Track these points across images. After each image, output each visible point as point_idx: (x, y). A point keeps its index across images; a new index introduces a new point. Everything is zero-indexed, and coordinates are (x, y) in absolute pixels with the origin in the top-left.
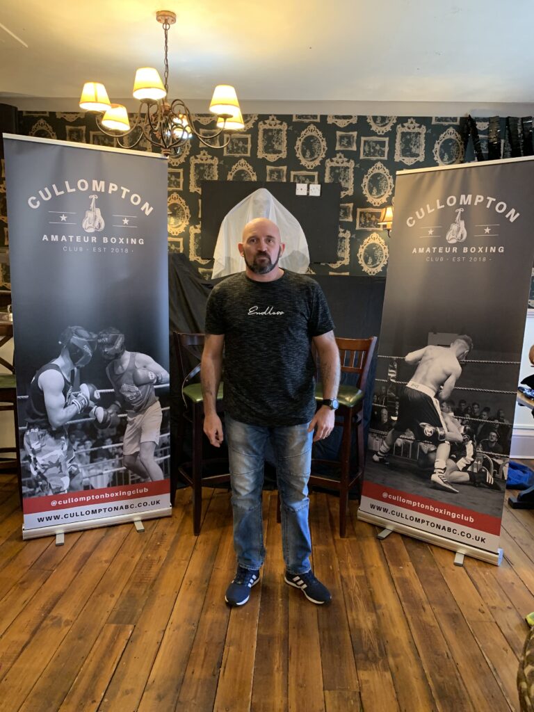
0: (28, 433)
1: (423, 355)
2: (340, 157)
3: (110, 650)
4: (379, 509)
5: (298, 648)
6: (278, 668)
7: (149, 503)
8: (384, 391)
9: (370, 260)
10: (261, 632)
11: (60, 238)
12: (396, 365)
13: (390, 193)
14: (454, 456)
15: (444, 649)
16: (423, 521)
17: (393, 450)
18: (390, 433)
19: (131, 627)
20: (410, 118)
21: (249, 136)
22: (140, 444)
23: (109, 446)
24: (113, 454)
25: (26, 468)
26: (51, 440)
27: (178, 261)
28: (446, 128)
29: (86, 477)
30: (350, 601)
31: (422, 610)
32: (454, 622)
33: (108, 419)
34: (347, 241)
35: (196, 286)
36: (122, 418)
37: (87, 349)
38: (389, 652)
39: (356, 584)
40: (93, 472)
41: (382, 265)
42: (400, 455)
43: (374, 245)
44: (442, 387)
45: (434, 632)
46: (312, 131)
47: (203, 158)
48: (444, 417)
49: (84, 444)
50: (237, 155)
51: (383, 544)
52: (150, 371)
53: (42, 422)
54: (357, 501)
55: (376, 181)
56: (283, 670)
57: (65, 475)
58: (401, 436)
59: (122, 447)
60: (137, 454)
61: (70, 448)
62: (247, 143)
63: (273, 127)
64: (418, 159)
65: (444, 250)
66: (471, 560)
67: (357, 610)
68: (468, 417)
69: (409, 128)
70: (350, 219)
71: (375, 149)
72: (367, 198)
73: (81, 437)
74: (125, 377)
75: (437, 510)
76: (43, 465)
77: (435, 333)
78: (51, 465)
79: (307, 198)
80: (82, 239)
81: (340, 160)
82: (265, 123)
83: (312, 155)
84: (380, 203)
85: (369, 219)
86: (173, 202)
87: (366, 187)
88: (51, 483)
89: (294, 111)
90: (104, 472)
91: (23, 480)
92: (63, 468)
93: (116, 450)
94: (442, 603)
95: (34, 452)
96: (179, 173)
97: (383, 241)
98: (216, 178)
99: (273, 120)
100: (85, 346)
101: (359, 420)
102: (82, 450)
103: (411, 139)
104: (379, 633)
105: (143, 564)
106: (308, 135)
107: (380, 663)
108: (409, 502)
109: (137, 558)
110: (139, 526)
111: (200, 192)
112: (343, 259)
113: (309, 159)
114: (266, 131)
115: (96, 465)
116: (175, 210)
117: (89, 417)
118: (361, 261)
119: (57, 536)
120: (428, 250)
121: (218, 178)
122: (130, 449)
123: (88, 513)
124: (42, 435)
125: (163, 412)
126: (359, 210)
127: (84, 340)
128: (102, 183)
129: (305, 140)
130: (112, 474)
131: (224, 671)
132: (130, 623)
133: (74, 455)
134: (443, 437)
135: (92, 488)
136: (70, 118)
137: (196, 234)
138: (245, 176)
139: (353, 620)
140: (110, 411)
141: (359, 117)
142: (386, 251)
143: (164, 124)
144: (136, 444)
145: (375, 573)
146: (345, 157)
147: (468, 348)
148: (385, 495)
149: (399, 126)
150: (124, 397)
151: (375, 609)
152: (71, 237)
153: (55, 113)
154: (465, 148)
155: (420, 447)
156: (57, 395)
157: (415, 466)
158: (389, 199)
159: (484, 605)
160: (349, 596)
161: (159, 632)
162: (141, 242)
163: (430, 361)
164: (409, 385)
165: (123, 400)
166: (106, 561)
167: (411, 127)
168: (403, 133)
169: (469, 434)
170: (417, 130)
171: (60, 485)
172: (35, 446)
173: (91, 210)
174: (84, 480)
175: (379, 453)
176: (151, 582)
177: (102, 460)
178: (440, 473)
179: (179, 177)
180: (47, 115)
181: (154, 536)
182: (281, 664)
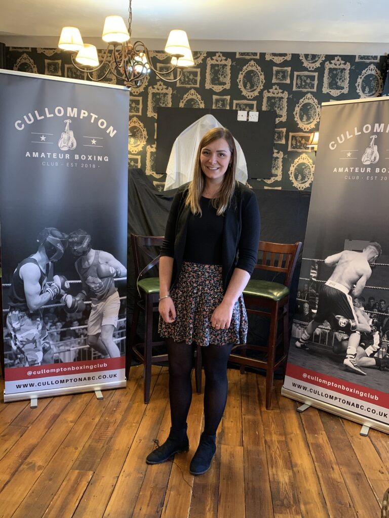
0: (10, 314)
1: (340, 259)
2: (276, 89)
3: (74, 489)
4: (299, 387)
5: (227, 495)
6: (209, 509)
7: (108, 376)
8: (306, 288)
9: (300, 177)
10: (197, 481)
11: (40, 155)
12: (317, 267)
13: (318, 120)
14: (364, 344)
15: (347, 500)
16: (336, 398)
17: (313, 338)
18: (311, 323)
19: (91, 473)
20: (336, 56)
21: (199, 70)
22: (101, 327)
23: (76, 327)
24: (79, 334)
25: (7, 343)
26: (28, 321)
27: (136, 175)
28: (367, 65)
29: (56, 353)
30: (272, 460)
31: (332, 469)
32: (357, 480)
33: (76, 305)
34: (280, 160)
35: (151, 196)
36: (87, 304)
37: (60, 247)
38: (301, 501)
39: (278, 447)
40: (62, 348)
41: (309, 182)
42: (318, 342)
43: (303, 164)
44: (354, 285)
45: (340, 486)
46: (252, 66)
47: (159, 88)
48: (356, 311)
49: (56, 325)
50: (188, 86)
51: (301, 416)
52: (111, 266)
53: (22, 306)
54: (282, 380)
55: (306, 111)
56: (213, 511)
57: (39, 350)
58: (319, 327)
59: (86, 329)
60: (98, 335)
61: (43, 328)
62: (197, 76)
63: (219, 63)
64: (343, 91)
65: (360, 170)
66: (376, 432)
67: (277, 467)
68: (376, 312)
69: (336, 65)
70: (283, 142)
71: (305, 82)
72: (298, 124)
73: (53, 319)
74: (90, 271)
75: (347, 389)
76: (21, 341)
77: (350, 240)
78: (28, 342)
79: (247, 123)
80: (58, 156)
81: (276, 91)
82: (212, 59)
83: (252, 86)
84: (309, 128)
85: (300, 142)
86: (133, 124)
87: (298, 115)
88: (28, 356)
89: (238, 49)
90: (72, 349)
91: (5, 353)
92: (38, 344)
93: (81, 331)
94: (348, 464)
95: (15, 330)
96: (139, 100)
97: (311, 161)
98: (170, 105)
99: (219, 56)
100: (59, 244)
101: (285, 311)
102: (53, 330)
103: (337, 74)
104: (294, 485)
105: (101, 425)
106: (248, 69)
107: (293, 508)
108: (325, 382)
109: (97, 420)
110: (99, 395)
111: (156, 117)
112: (276, 176)
113: (249, 90)
114: (213, 66)
115: (65, 343)
116: (134, 133)
117: (60, 303)
118: (292, 178)
119: (31, 400)
120: (347, 170)
121: (172, 105)
122: (93, 331)
123: (57, 382)
124: (21, 317)
125: (121, 300)
126: (291, 134)
127: (58, 239)
128: (75, 110)
129: (246, 73)
130: (78, 350)
131: (165, 510)
132: (90, 470)
133: (47, 334)
134: (355, 328)
135: (61, 362)
136: (49, 53)
137: (151, 152)
138: (195, 103)
139: (274, 475)
140: (77, 299)
141: (292, 54)
142: (313, 170)
143: (127, 61)
144: (98, 327)
145: (293, 439)
146: (280, 88)
147: (378, 253)
148: (305, 375)
149: (328, 62)
150: (89, 287)
151: (292, 466)
152: (49, 154)
153: (36, 49)
154: (384, 82)
155: (335, 335)
156: (35, 284)
157: (331, 351)
158: (318, 125)
159: (384, 468)
160: (271, 456)
161: (114, 478)
162: (106, 159)
163: (346, 263)
164: (328, 283)
165: (89, 289)
166: (71, 422)
167: (337, 64)
168: (330, 69)
169: (377, 326)
170: (342, 66)
171: (35, 358)
172: (16, 325)
173: (66, 132)
174: (54, 355)
175: (301, 340)
176: (108, 439)
177: (69, 339)
178: (351, 358)
179: (139, 104)
180: (30, 50)
181: (111, 403)
182: (212, 506)
